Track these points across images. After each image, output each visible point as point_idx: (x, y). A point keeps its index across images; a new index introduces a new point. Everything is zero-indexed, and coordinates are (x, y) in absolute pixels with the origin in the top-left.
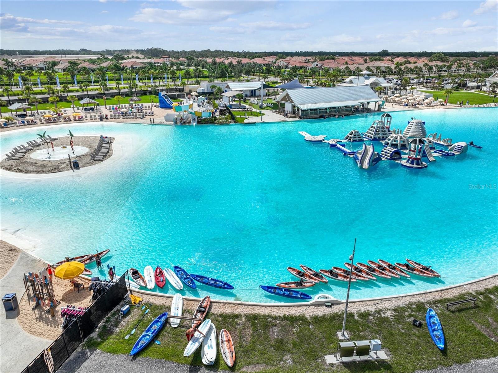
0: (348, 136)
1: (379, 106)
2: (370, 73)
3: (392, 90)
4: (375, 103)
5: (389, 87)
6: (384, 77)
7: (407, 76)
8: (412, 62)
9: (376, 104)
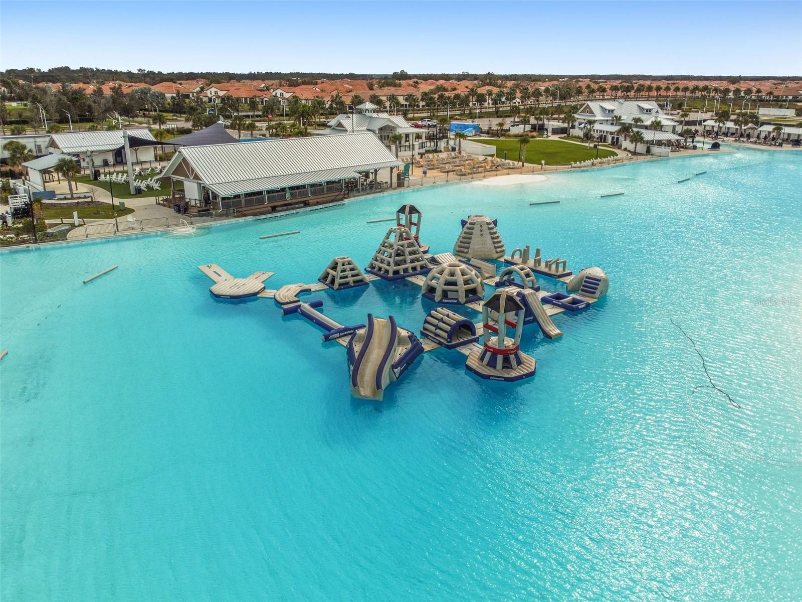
0: (328, 274)
1: (399, 176)
2: (376, 107)
3: (420, 141)
4: (389, 169)
5: (414, 135)
6: (405, 115)
7: (445, 113)
8: (449, 88)
9: (391, 172)
